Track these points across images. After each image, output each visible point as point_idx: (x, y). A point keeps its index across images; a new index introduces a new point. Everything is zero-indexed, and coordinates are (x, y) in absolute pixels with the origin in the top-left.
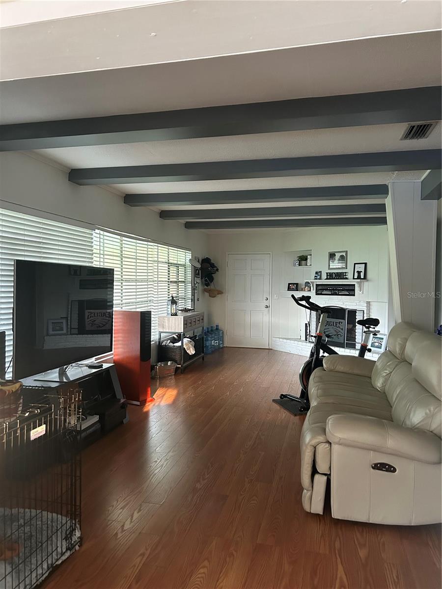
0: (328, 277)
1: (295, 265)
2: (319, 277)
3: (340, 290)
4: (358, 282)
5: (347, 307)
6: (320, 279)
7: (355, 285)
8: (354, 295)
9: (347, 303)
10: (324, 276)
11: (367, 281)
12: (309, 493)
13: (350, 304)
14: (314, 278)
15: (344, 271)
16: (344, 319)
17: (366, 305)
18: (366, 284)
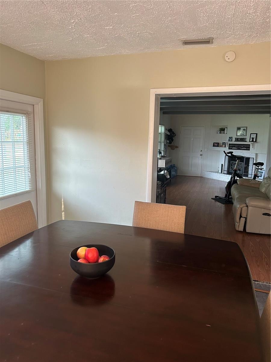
0: (236, 140)
1: (217, 133)
2: (231, 140)
3: (242, 147)
4: (252, 143)
5: (245, 156)
6: (231, 141)
7: (250, 145)
8: (249, 150)
9: (245, 154)
10: (234, 140)
11: (257, 143)
12: (238, 224)
13: (247, 154)
14: (228, 140)
15: (245, 137)
16: (243, 162)
17: (255, 155)
18: (256, 144)
